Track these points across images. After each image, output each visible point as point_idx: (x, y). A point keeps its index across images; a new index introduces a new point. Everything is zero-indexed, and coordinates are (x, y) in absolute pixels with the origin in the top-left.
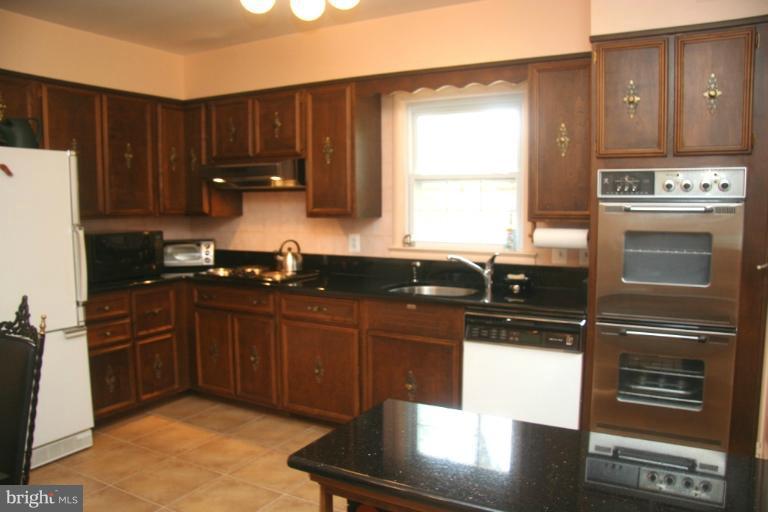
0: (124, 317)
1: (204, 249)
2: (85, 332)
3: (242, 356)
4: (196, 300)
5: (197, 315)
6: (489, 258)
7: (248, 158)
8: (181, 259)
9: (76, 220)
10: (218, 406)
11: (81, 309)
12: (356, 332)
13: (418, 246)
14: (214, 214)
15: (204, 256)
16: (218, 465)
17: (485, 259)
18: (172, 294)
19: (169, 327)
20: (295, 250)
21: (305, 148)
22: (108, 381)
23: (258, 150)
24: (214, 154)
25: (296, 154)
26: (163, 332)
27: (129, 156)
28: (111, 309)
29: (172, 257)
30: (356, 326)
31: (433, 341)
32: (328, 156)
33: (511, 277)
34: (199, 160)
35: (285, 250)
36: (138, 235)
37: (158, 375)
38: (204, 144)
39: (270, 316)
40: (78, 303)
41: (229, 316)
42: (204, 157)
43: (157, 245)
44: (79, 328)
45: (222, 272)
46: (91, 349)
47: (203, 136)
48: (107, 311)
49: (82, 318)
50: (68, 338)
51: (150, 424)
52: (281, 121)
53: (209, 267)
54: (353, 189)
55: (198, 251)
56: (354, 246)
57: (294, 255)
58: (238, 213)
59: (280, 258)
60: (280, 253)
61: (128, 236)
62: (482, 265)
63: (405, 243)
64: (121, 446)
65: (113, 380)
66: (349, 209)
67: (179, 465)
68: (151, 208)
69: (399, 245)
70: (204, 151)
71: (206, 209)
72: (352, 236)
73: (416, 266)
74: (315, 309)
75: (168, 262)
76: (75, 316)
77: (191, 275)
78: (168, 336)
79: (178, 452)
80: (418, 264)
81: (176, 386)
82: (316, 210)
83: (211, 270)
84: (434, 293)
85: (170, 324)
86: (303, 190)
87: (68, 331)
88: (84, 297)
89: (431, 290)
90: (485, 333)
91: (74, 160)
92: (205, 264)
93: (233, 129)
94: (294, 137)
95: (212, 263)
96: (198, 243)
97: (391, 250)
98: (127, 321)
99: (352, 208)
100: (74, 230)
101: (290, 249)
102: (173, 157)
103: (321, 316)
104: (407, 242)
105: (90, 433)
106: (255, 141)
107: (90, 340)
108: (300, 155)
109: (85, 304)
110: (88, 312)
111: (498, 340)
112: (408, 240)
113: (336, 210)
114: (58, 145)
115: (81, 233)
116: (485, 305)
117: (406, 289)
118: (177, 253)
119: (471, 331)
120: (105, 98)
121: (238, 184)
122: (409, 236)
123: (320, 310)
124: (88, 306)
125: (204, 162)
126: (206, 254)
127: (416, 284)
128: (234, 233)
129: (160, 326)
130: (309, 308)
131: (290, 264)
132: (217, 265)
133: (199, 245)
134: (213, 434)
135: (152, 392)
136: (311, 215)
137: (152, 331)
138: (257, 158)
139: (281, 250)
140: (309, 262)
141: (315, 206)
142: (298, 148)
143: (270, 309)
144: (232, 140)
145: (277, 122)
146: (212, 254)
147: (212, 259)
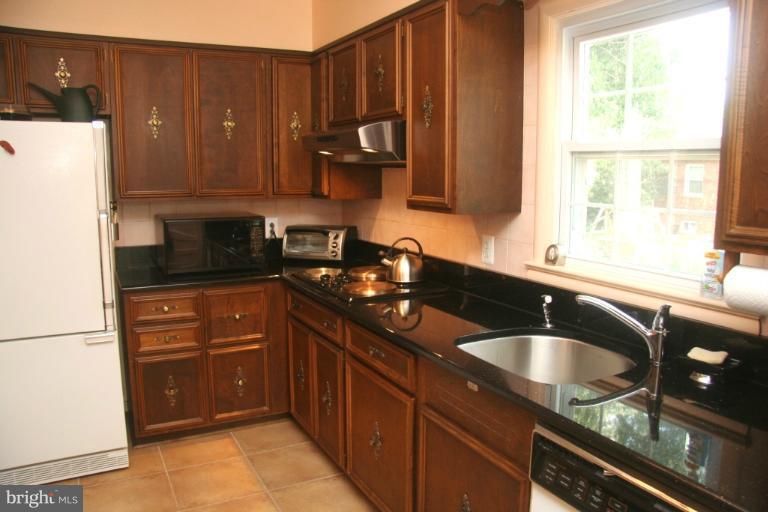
0: (192, 321)
1: (331, 240)
4: (289, 308)
5: (290, 325)
7: (357, 123)
9: (101, 206)
11: (109, 311)
13: (568, 268)
14: (332, 197)
15: (330, 249)
18: (262, 295)
19: (259, 336)
21: (404, 108)
22: (167, 392)
24: (332, 116)
26: (249, 341)
27: (229, 124)
28: (172, 309)
32: (427, 115)
33: (697, 354)
34: (320, 127)
38: (324, 106)
39: (339, 347)
40: (105, 305)
41: (310, 335)
42: (324, 123)
43: (255, 233)
44: (106, 332)
48: (166, 313)
49: (112, 321)
50: (89, 344)
52: (384, 68)
54: (454, 167)
55: (324, 242)
56: (487, 254)
58: (377, 194)
59: (387, 262)
63: (548, 260)
66: (447, 200)
68: (260, 187)
69: (540, 262)
70: (324, 115)
71: (326, 189)
72: (485, 239)
76: (100, 319)
78: (256, 347)
80: (548, 299)
81: (266, 408)
82: (416, 198)
85: (260, 332)
92: (331, 258)
93: (346, 84)
94: (395, 89)
95: (339, 258)
96: (323, 231)
97: (529, 267)
99: (453, 199)
102: (294, 124)
105: (125, 453)
106: (362, 98)
108: (401, 116)
112: (553, 253)
122: (555, 247)
125: (325, 129)
126: (334, 246)
129: (245, 334)
133: (326, 234)
135: (231, 411)
136: (413, 205)
137: (231, 339)
138: (365, 121)
141: (414, 193)
142: (398, 107)
143: (337, 338)
144: (344, 99)
145: (380, 70)
146: (340, 246)
147: (340, 252)
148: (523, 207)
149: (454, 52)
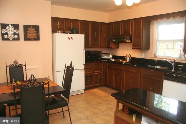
0: (92, 68)
1: (110, 55)
2: (84, 70)
3: (116, 79)
4: (107, 66)
5: (107, 69)
6: (174, 60)
7: (120, 36)
8: (106, 57)
9: (84, 48)
10: (110, 89)
11: (84, 66)
12: (140, 75)
13: (157, 57)
14: (113, 47)
15: (110, 57)
16: (107, 100)
17: (173, 61)
18: (102, 64)
19: (101, 71)
20: (129, 56)
21: (132, 33)
22: (88, 80)
23: (122, 34)
24: (113, 34)
25: (130, 35)
26: (100, 72)
27: (95, 35)
28: (90, 66)
29: (104, 56)
30: (140, 74)
31: (157, 79)
32: (137, 35)
33: (179, 65)
34: (110, 36)
35: (127, 56)
36: (97, 51)
37: (99, 81)
38: (111, 32)
39: (122, 70)
40: (83, 65)
41: (114, 70)
42: (111, 35)
43: (100, 54)
44: (83, 69)
45: (113, 60)
46: (85, 74)
47: (111, 30)
49: (84, 67)
50: (81, 71)
51: (96, 90)
53: (111, 59)
54: (142, 43)
55: (109, 56)
56: (143, 56)
57: (129, 57)
58: (118, 47)
59: (126, 58)
60: (126, 57)
61: (95, 51)
62: (172, 62)
63: (154, 56)
64: (89, 94)
65: (89, 80)
66: (141, 48)
67: (99, 99)
68: (100, 46)
69: (153, 56)
70: (111, 34)
71: (111, 46)
72: (142, 54)
73: (156, 61)
74: (132, 69)
75: (103, 57)
76: (82, 67)
77: (107, 60)
78: (101, 73)
79: (100, 97)
80: (157, 61)
81: (102, 84)
82: (134, 47)
83: (112, 60)
84: (160, 68)
85: (102, 70)
86: (131, 43)
87: (81, 70)
88: (84, 63)
89: (159, 67)
90: (169, 78)
91: (84, 36)
92: (111, 58)
93: (117, 29)
94: (130, 31)
95: (112, 58)
96: (109, 54)
97: (151, 57)
98: (93, 69)
99: (142, 47)
100: (83, 50)
101: (128, 56)
102: (105, 35)
103: (133, 71)
104: (155, 56)
105: (84, 90)
106: (122, 32)
107: (85, 72)
109: (84, 65)
110: (85, 66)
111: (172, 80)
112: (155, 55)
113: (138, 48)
114: (81, 33)
115: (85, 51)
116: (172, 72)
117: (153, 67)
118: (105, 56)
119: (165, 77)
120: (91, 23)
121: (118, 41)
122: (156, 54)
123: (133, 70)
124: (85, 65)
125: (111, 36)
126: (111, 56)
127: (156, 66)
128: (117, 52)
130: (130, 69)
131: (128, 59)
132: (113, 59)
134: (108, 94)
135: (97, 84)
136: (133, 48)
137: (98, 71)
138: (122, 35)
139: (126, 56)
140: (133, 59)
142: (131, 34)
143: (122, 69)
144: (117, 31)
145: (126, 27)
146: (112, 56)
147: (112, 57)
148: (150, 49)
149: (143, 27)
